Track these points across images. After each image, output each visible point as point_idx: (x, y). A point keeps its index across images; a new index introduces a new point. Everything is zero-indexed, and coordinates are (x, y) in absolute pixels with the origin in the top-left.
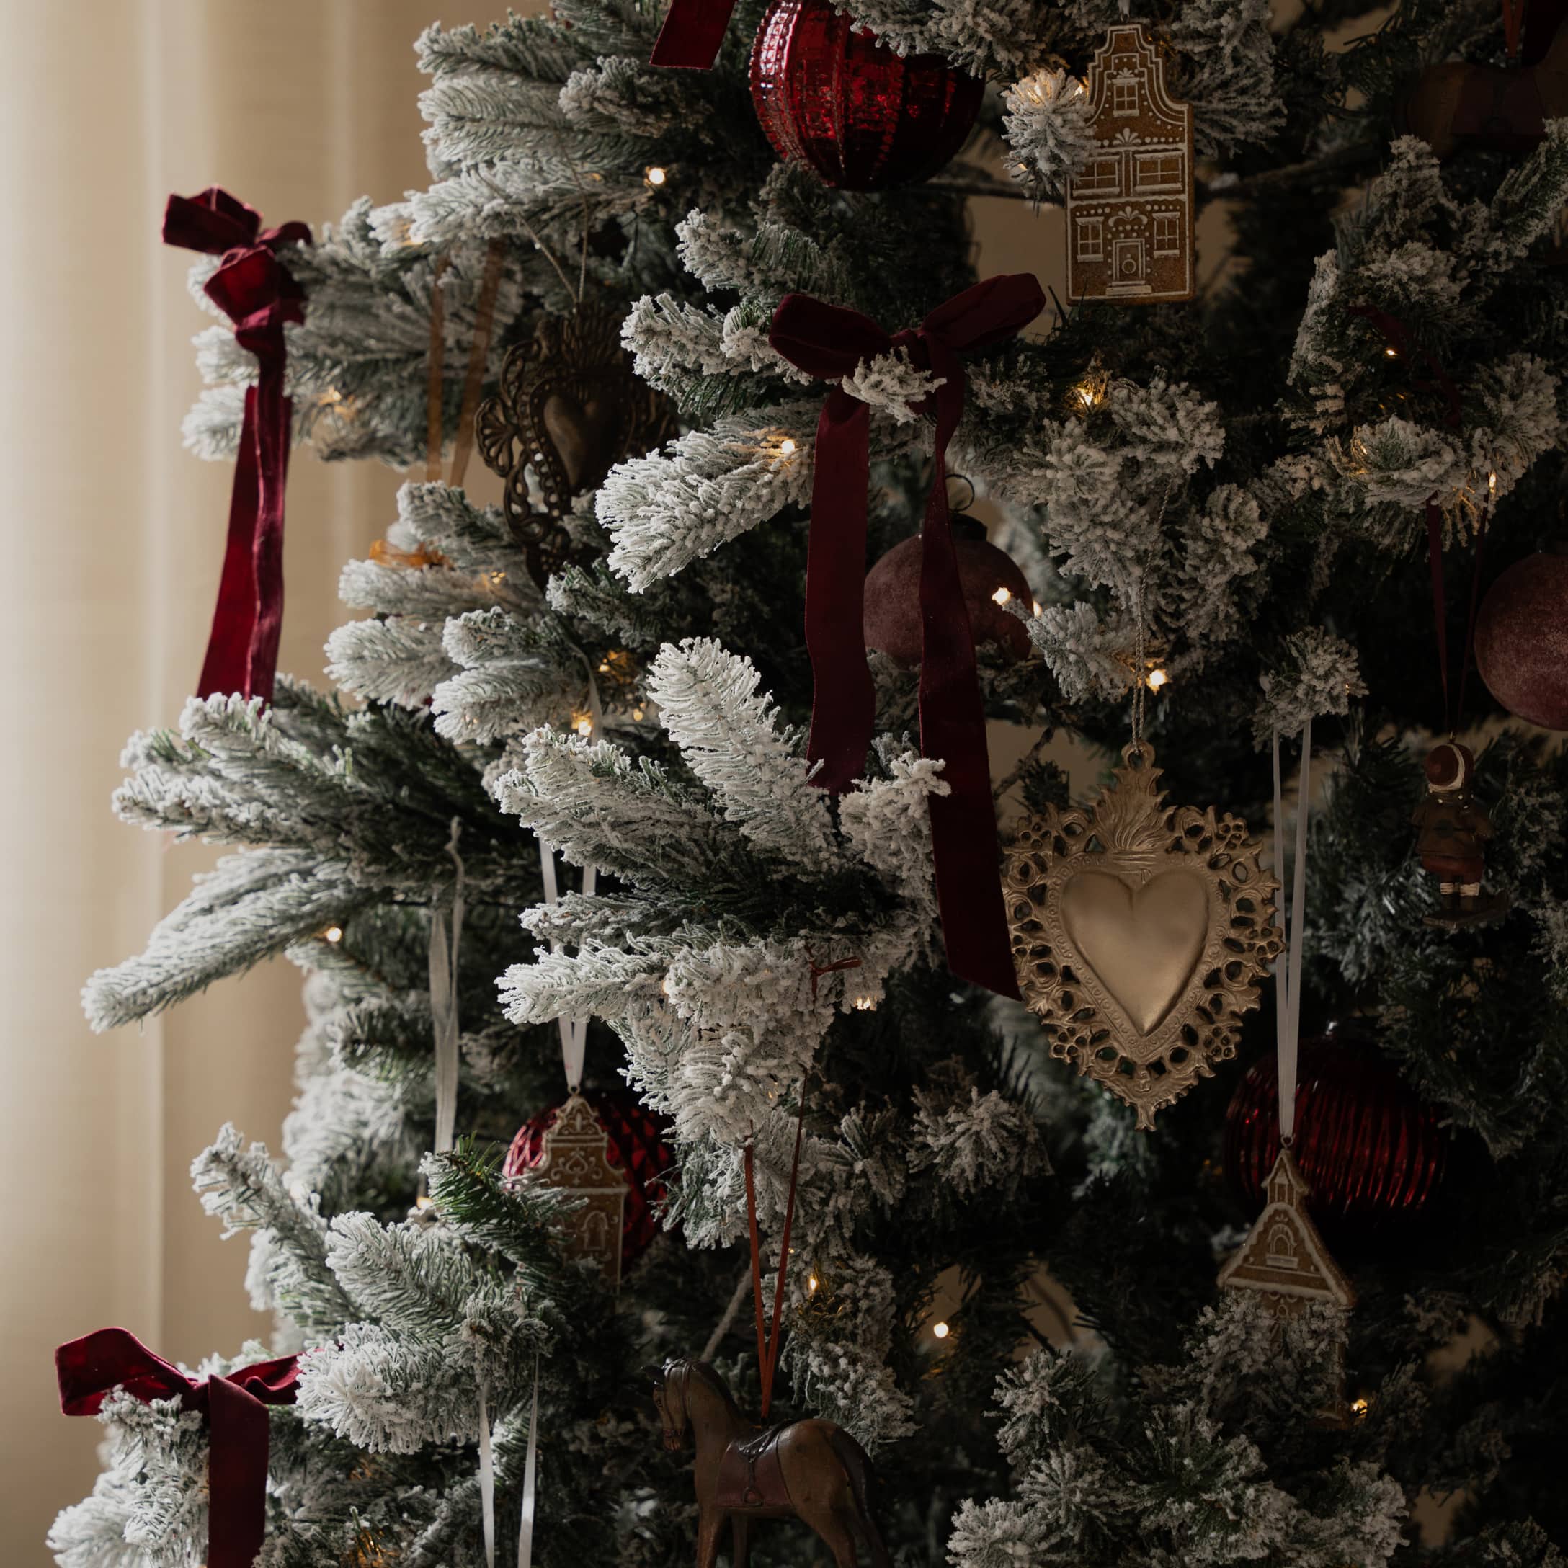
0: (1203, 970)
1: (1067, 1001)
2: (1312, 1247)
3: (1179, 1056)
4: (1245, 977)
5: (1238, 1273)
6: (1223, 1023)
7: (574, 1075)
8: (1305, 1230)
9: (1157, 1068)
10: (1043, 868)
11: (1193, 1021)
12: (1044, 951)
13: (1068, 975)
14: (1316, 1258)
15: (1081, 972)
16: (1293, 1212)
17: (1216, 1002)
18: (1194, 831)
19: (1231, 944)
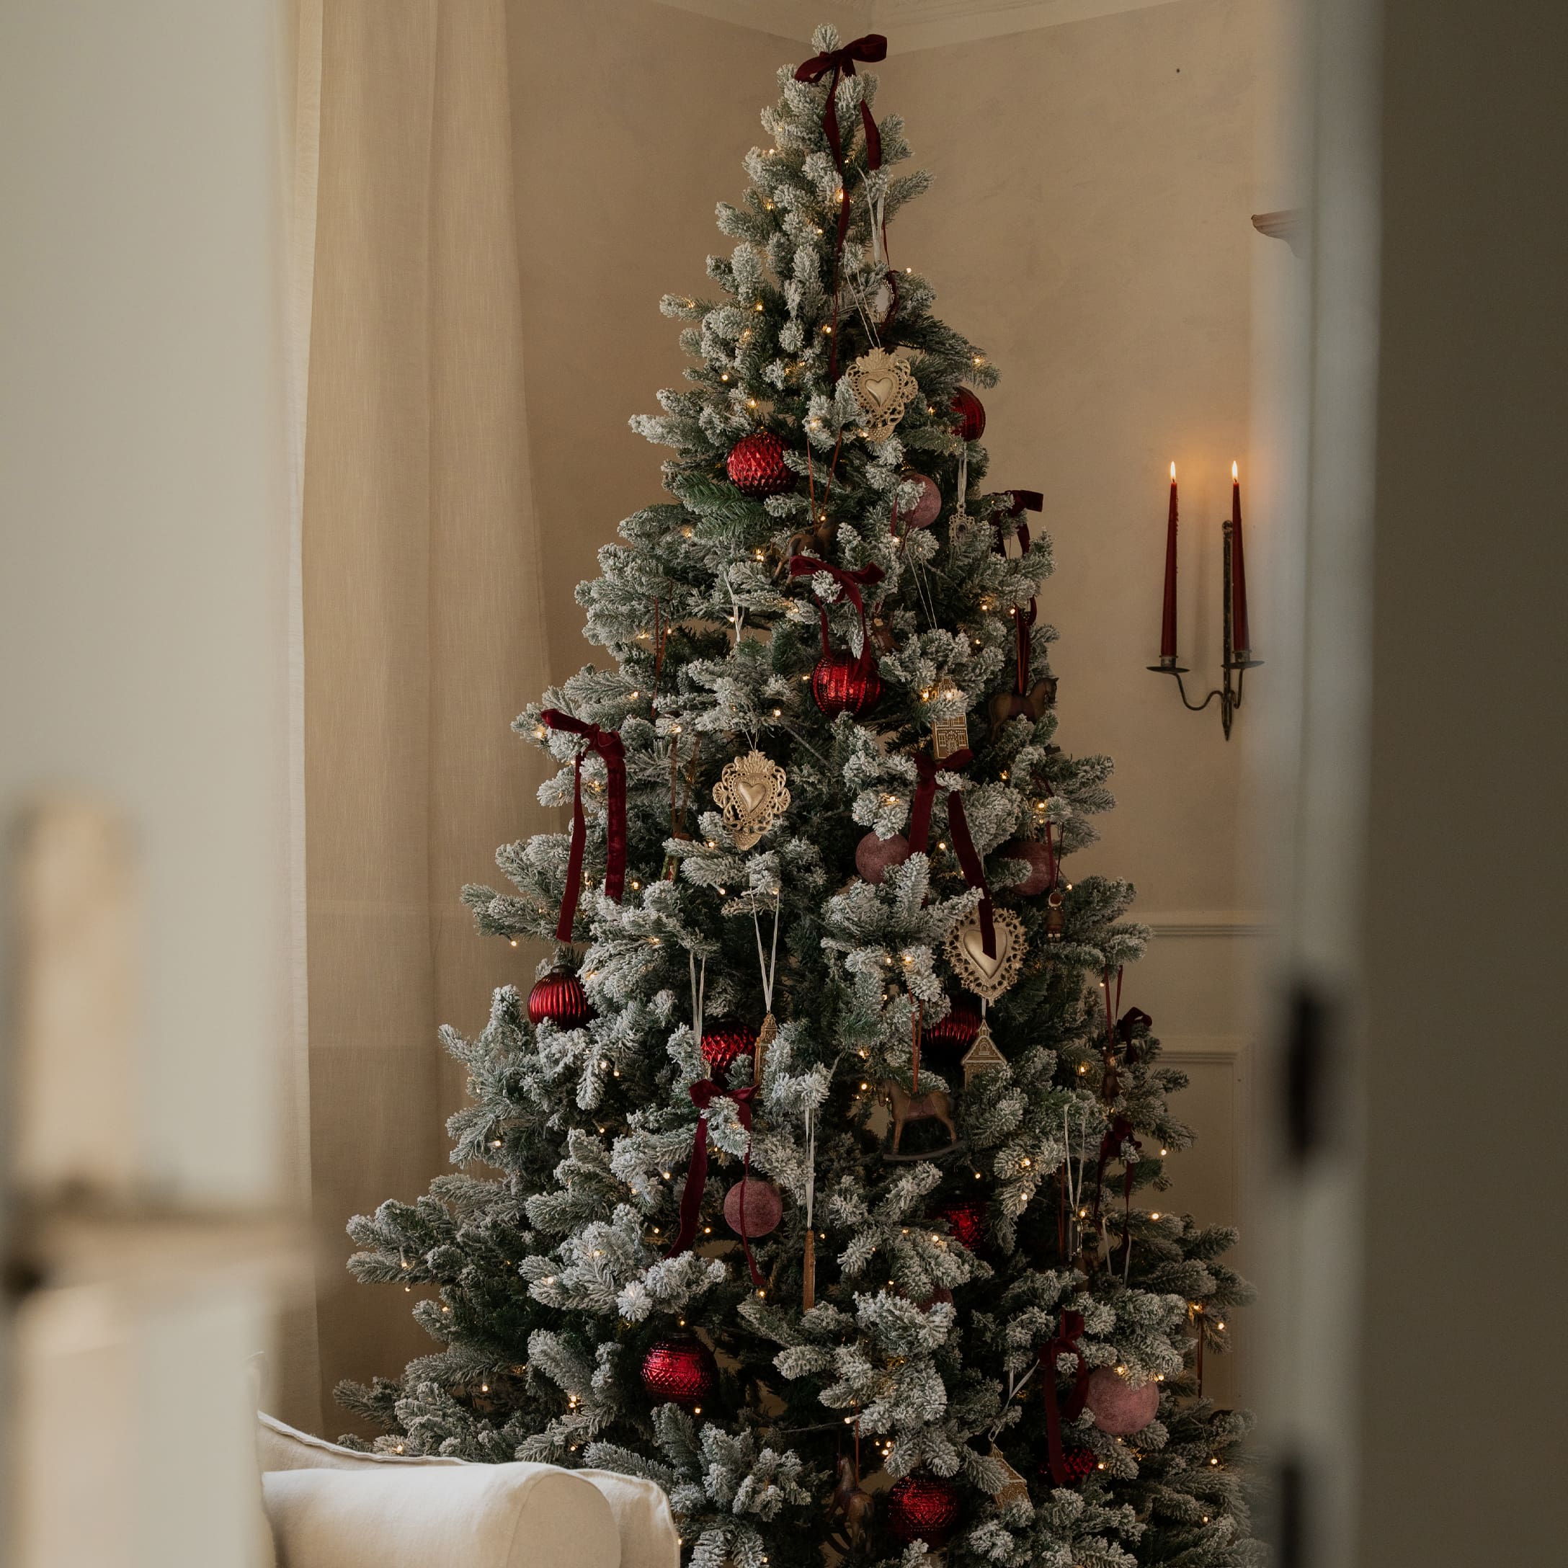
0: (1006, 957)
1: (966, 969)
2: (994, 1048)
3: (1000, 983)
4: (1018, 957)
5: (970, 1058)
6: (1012, 972)
7: (768, 1008)
8: (992, 1043)
9: (994, 988)
10: (957, 930)
11: (1004, 973)
12: (959, 955)
13: (966, 962)
14: (997, 1051)
15: (971, 961)
16: (988, 1038)
17: (1010, 967)
18: (1001, 916)
19: (1014, 949)
